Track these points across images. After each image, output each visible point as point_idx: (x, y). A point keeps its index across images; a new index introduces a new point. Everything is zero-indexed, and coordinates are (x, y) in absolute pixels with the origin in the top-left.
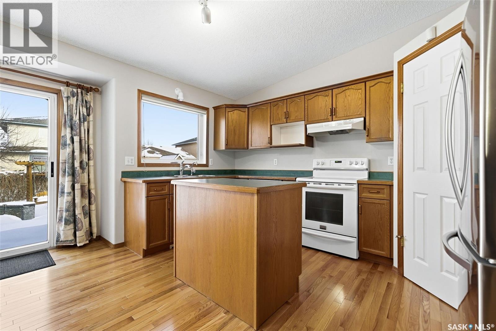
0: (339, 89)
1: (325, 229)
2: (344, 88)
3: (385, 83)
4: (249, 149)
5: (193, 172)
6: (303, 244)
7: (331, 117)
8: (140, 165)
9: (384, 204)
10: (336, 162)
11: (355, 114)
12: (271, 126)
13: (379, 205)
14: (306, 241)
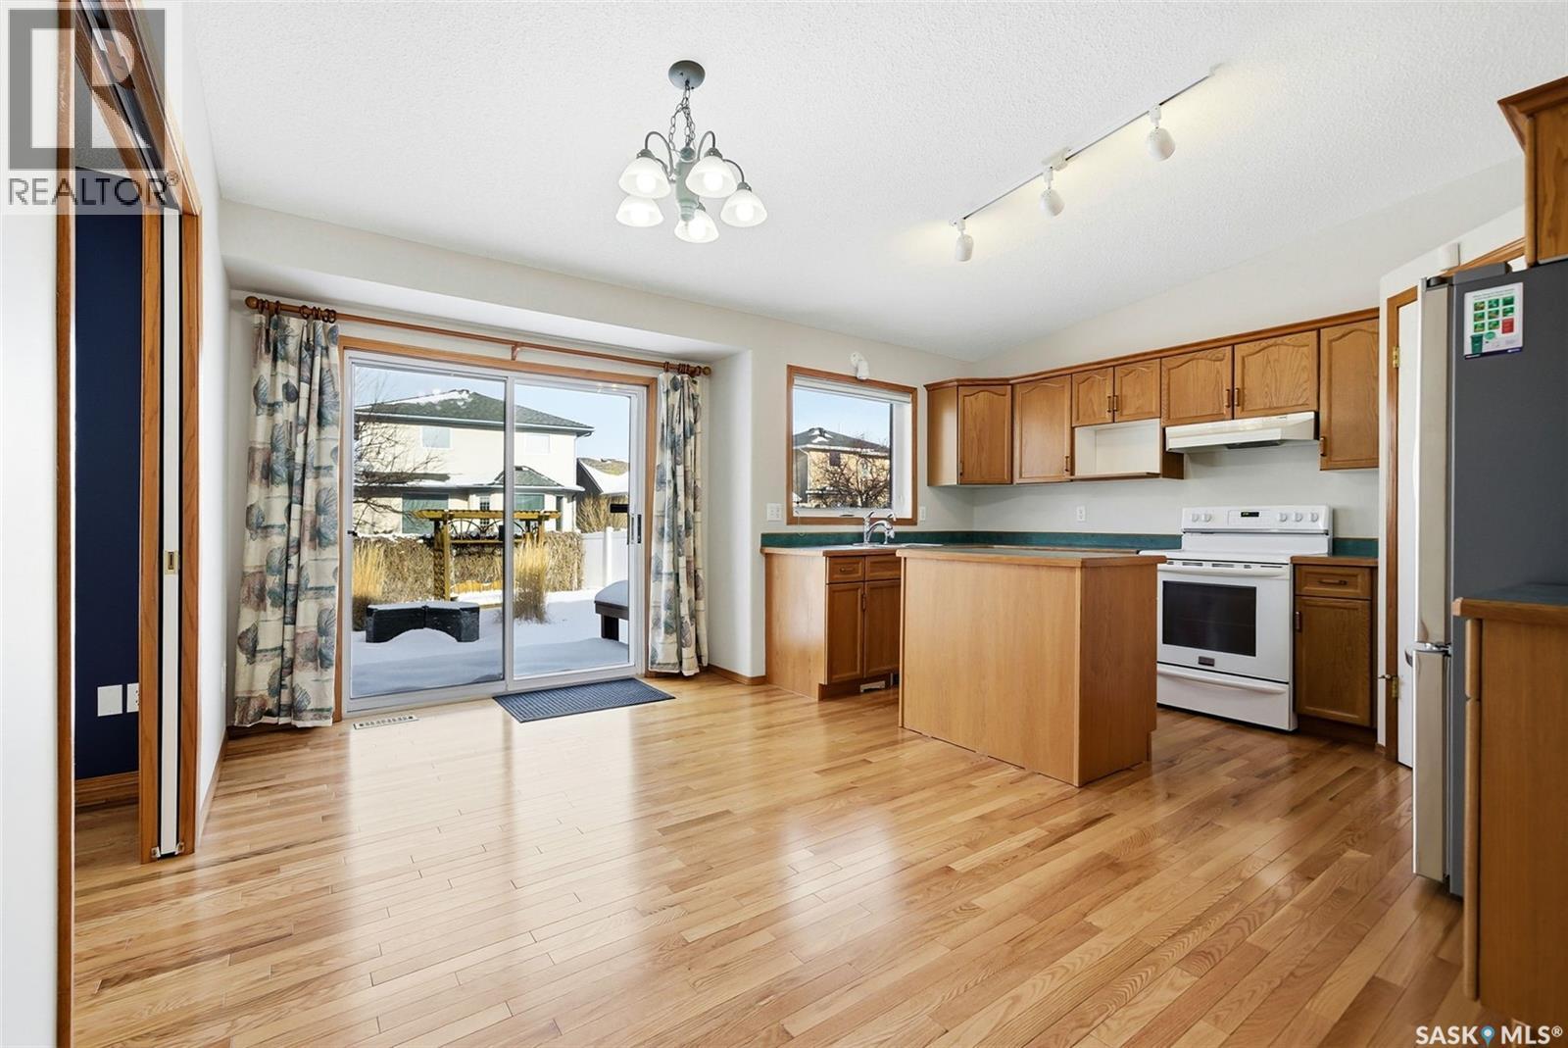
0: (1251, 344)
1: (1213, 665)
2: (1264, 343)
3: (1369, 332)
4: (1015, 483)
5: (889, 537)
6: (1160, 700)
7: (1230, 409)
8: (792, 520)
9: (1357, 609)
10: (1243, 515)
11: (1294, 403)
12: (1073, 429)
13: (1345, 611)
14: (1166, 693)
